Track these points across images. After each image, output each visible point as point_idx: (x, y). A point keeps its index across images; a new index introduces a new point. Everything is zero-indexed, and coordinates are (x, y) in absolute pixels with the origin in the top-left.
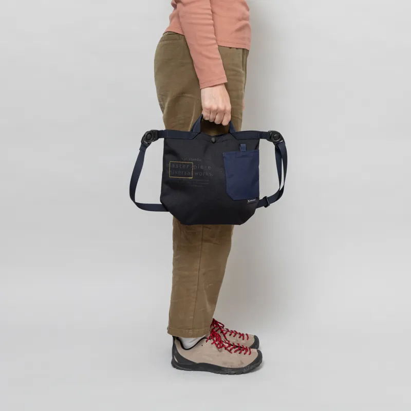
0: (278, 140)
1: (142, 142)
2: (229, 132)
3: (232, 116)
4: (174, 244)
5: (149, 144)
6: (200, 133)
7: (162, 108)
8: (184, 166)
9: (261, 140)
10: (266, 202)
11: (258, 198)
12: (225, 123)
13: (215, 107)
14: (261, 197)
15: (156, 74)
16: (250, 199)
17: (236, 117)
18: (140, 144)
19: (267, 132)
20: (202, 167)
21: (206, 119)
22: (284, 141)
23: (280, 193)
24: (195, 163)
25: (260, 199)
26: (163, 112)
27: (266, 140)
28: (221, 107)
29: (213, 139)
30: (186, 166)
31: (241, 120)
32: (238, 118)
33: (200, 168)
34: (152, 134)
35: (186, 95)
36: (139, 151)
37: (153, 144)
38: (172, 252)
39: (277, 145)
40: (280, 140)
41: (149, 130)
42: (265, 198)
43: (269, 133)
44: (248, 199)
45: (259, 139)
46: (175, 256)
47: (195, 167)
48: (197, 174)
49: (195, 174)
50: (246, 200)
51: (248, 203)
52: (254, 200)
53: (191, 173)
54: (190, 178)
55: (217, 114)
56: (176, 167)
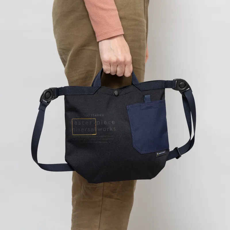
0: (184, 89)
1: (41, 101)
2: (132, 84)
3: (133, 67)
5: (49, 103)
6: (100, 87)
7: (64, 62)
8: (87, 123)
9: (166, 89)
10: (177, 153)
11: (167, 149)
12: (128, 74)
13: (114, 59)
14: (171, 149)
15: (55, 28)
16: (159, 152)
17: (137, 68)
18: (39, 103)
19: (172, 81)
20: (105, 123)
21: (108, 72)
22: (190, 89)
23: (191, 143)
24: (98, 119)
25: (170, 151)
26: (65, 65)
27: (171, 89)
28: (121, 59)
29: (116, 93)
31: (144, 71)
32: (140, 69)
33: (103, 123)
34: (52, 93)
35: (87, 48)
36: (38, 111)
37: (53, 102)
38: (71, 208)
39: (183, 93)
40: (187, 88)
41: (48, 88)
42: (176, 149)
43: (174, 81)
44: (157, 152)
45: (165, 89)
46: (74, 211)
47: (98, 123)
48: (101, 130)
49: (99, 130)
50: (155, 152)
51: (157, 156)
52: (164, 152)
53: (94, 129)
54: (94, 134)
55: (117, 66)
56: (79, 124)
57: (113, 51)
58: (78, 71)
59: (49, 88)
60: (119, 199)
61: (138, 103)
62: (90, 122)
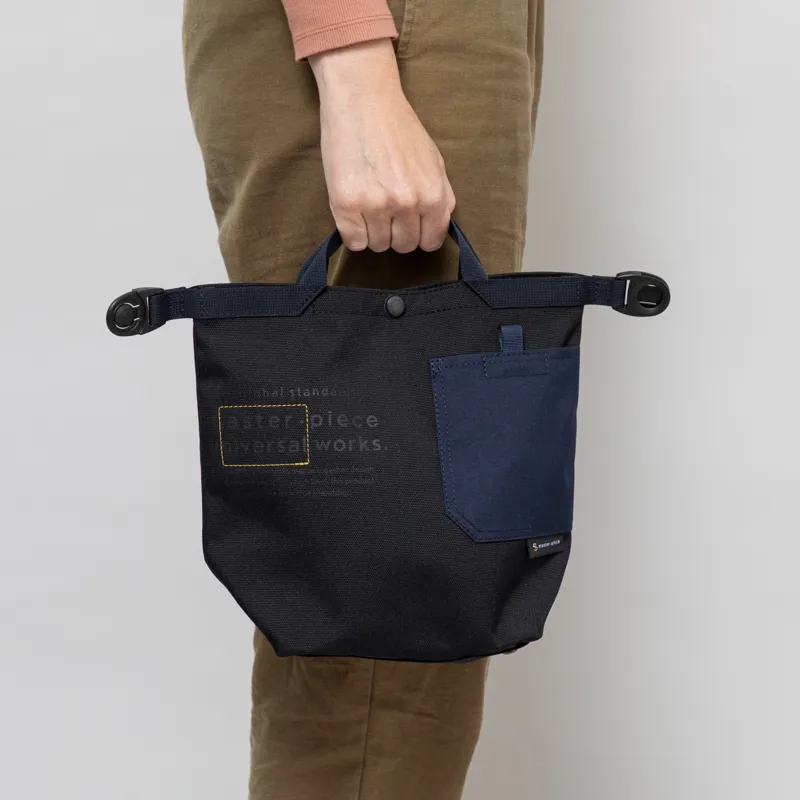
4: (256, 712)
8: (274, 420)
9: (587, 308)
16: (540, 539)
24: (318, 405)
27: (609, 308)
29: (393, 305)
30: (283, 420)
33: (334, 421)
41: (126, 289)
43: (620, 279)
44: (534, 539)
45: (581, 307)
47: (317, 420)
48: (326, 448)
49: (320, 447)
50: (526, 540)
51: (532, 556)
52: (555, 543)
53: (301, 444)
54: (302, 464)
55: (392, 220)
56: (246, 427)
57: (374, 168)
58: (283, 236)
59: (130, 290)
60: (429, 715)
61: (474, 353)
62: (288, 418)
